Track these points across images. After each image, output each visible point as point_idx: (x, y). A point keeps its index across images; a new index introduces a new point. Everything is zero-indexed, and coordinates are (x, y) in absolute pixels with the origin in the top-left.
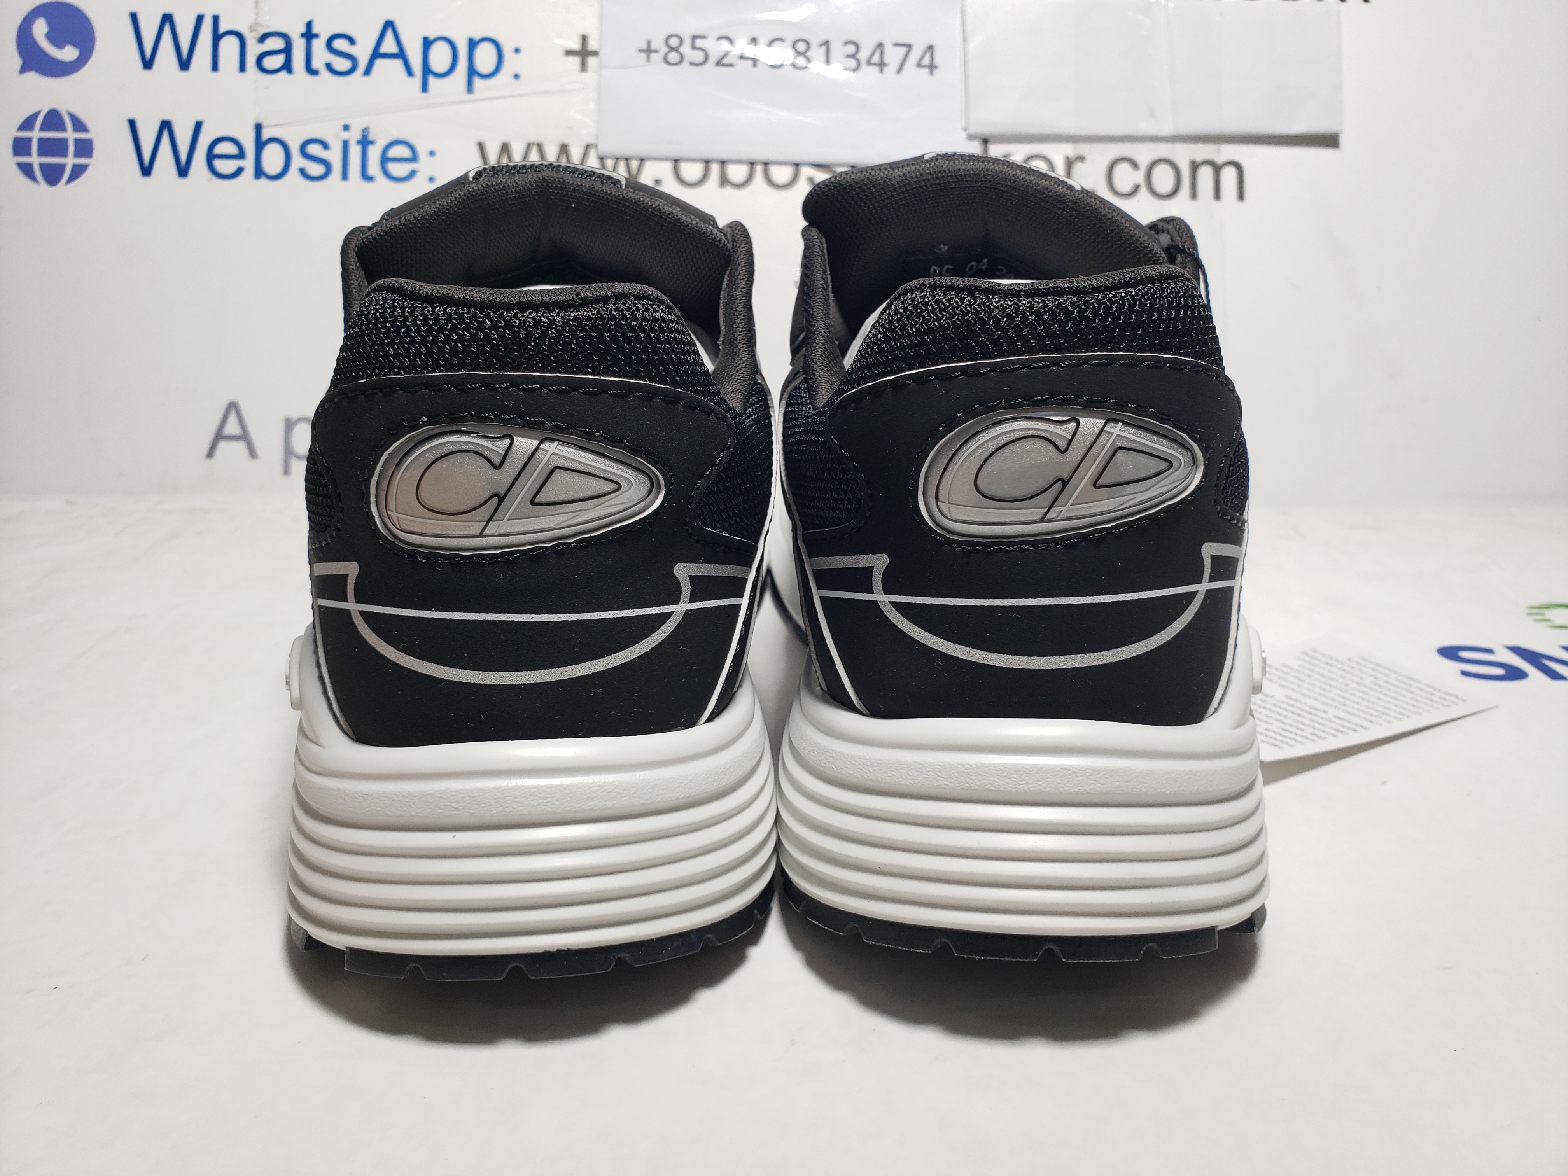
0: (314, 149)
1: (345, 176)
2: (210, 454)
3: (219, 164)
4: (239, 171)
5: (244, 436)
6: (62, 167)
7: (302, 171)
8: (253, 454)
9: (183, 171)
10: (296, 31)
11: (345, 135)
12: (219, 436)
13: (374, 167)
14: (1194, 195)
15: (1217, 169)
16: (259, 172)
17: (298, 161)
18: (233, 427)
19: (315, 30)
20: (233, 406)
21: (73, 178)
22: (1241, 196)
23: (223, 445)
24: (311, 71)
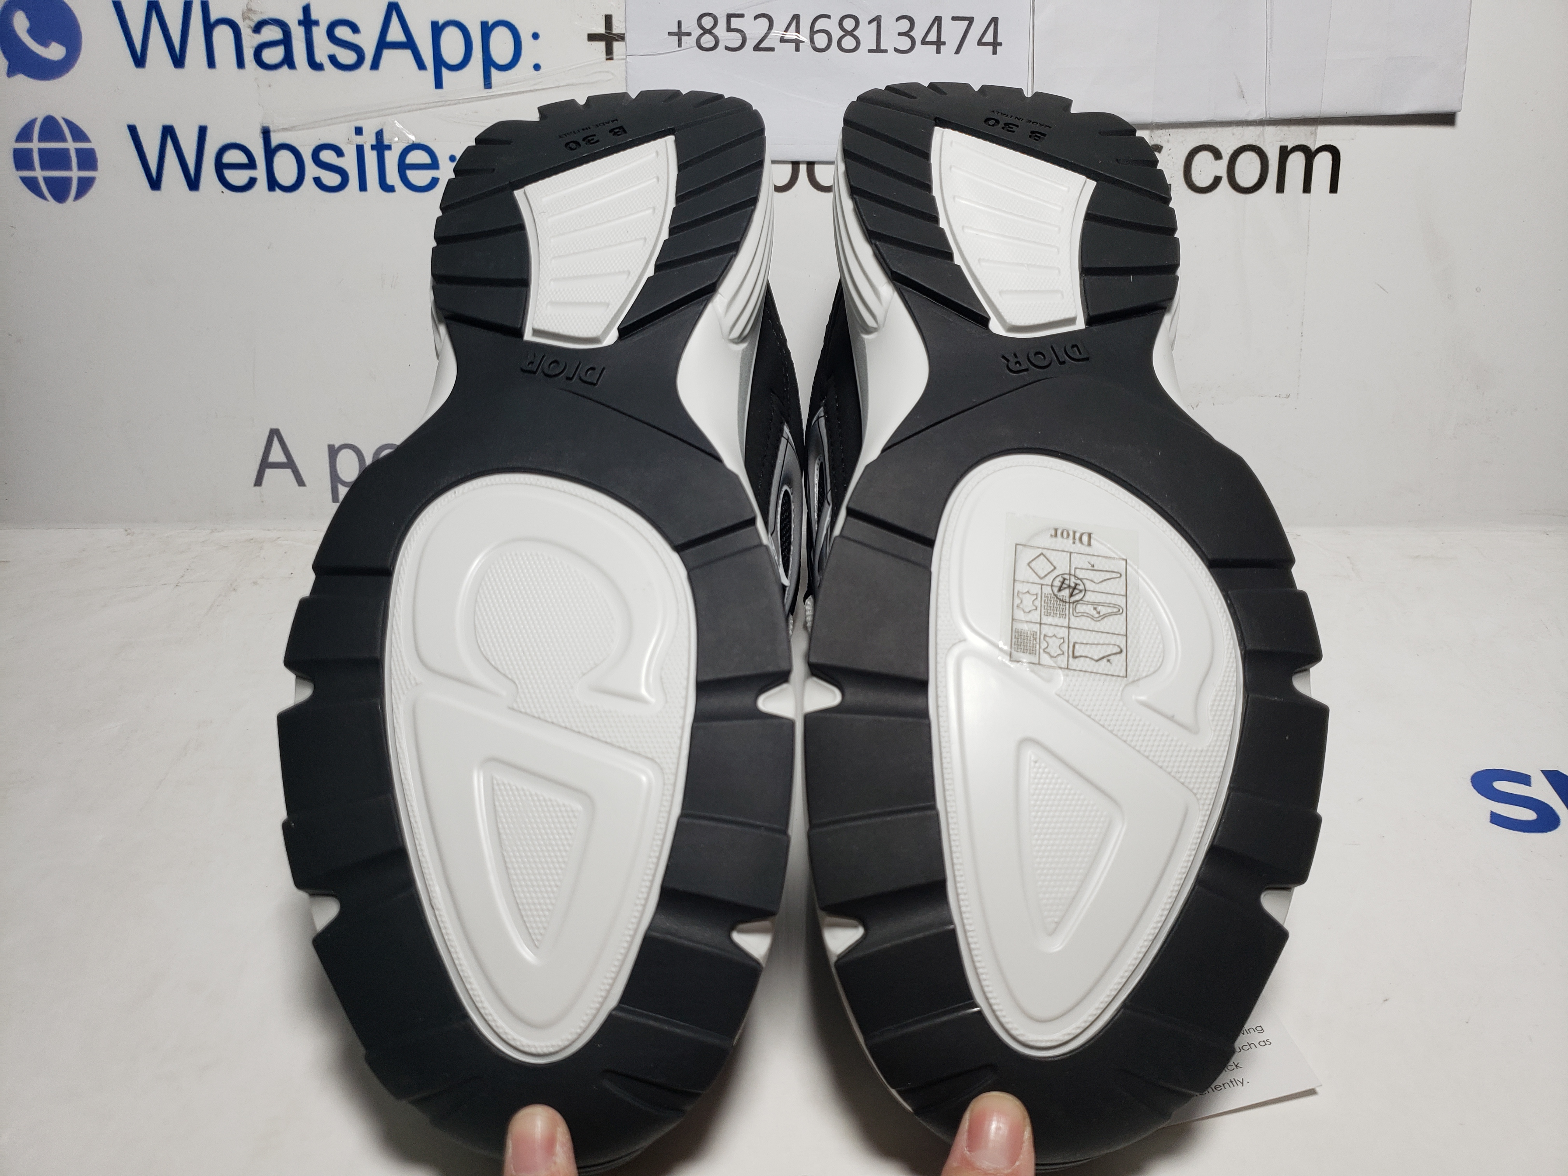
0: (327, 156)
1: (363, 187)
2: (258, 482)
3: (229, 174)
4: (252, 182)
5: (290, 464)
6: (68, 181)
7: (318, 181)
8: (301, 482)
9: (193, 184)
10: (293, 17)
11: (359, 140)
12: (265, 464)
13: (393, 177)
14: (1280, 188)
15: (1310, 155)
16: (273, 184)
17: (312, 170)
18: (277, 455)
19: (314, 16)
20: (275, 433)
21: (80, 194)
22: (1334, 188)
23: (269, 472)
24: (315, 66)
